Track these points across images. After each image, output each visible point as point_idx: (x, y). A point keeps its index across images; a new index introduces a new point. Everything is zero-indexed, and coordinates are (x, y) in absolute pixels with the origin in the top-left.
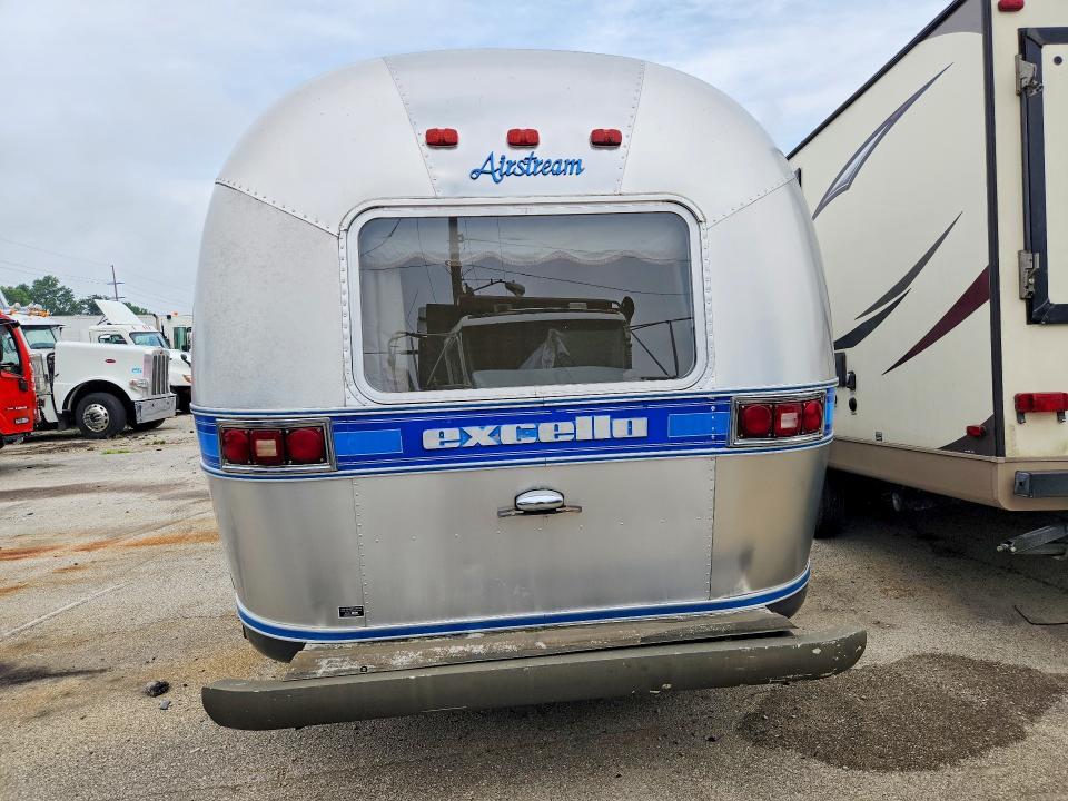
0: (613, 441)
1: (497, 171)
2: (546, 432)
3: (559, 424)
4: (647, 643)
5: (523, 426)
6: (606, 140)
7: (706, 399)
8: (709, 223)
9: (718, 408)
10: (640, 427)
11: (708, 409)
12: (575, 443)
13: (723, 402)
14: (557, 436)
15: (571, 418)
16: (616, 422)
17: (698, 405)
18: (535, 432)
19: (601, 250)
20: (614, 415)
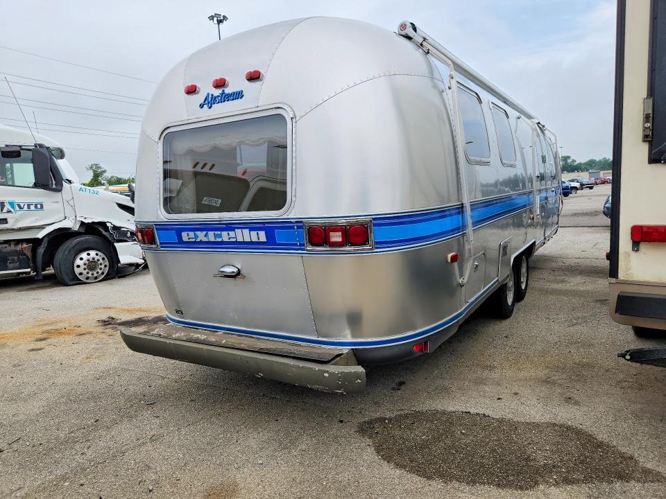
0: (251, 243)
1: (210, 102)
2: (225, 236)
3: (230, 232)
4: (260, 352)
5: (216, 233)
6: (254, 77)
7: (291, 222)
8: (297, 119)
9: (298, 227)
10: (262, 237)
11: (292, 228)
12: (236, 243)
13: (300, 224)
14: (229, 238)
15: (233, 229)
16: (252, 232)
17: (287, 225)
18: (220, 236)
19: (258, 138)
20: (251, 229)
